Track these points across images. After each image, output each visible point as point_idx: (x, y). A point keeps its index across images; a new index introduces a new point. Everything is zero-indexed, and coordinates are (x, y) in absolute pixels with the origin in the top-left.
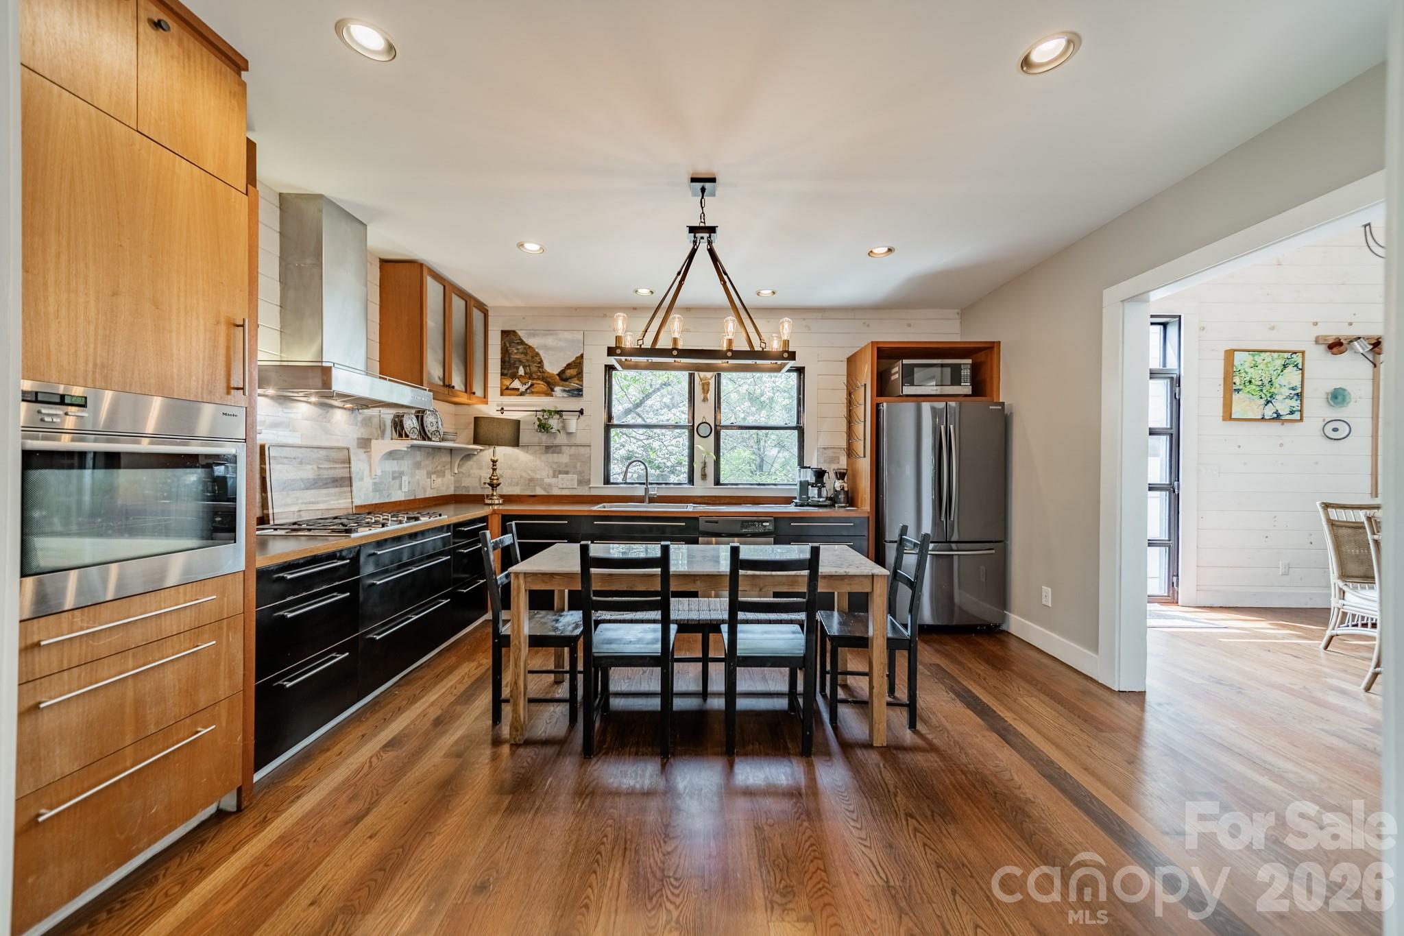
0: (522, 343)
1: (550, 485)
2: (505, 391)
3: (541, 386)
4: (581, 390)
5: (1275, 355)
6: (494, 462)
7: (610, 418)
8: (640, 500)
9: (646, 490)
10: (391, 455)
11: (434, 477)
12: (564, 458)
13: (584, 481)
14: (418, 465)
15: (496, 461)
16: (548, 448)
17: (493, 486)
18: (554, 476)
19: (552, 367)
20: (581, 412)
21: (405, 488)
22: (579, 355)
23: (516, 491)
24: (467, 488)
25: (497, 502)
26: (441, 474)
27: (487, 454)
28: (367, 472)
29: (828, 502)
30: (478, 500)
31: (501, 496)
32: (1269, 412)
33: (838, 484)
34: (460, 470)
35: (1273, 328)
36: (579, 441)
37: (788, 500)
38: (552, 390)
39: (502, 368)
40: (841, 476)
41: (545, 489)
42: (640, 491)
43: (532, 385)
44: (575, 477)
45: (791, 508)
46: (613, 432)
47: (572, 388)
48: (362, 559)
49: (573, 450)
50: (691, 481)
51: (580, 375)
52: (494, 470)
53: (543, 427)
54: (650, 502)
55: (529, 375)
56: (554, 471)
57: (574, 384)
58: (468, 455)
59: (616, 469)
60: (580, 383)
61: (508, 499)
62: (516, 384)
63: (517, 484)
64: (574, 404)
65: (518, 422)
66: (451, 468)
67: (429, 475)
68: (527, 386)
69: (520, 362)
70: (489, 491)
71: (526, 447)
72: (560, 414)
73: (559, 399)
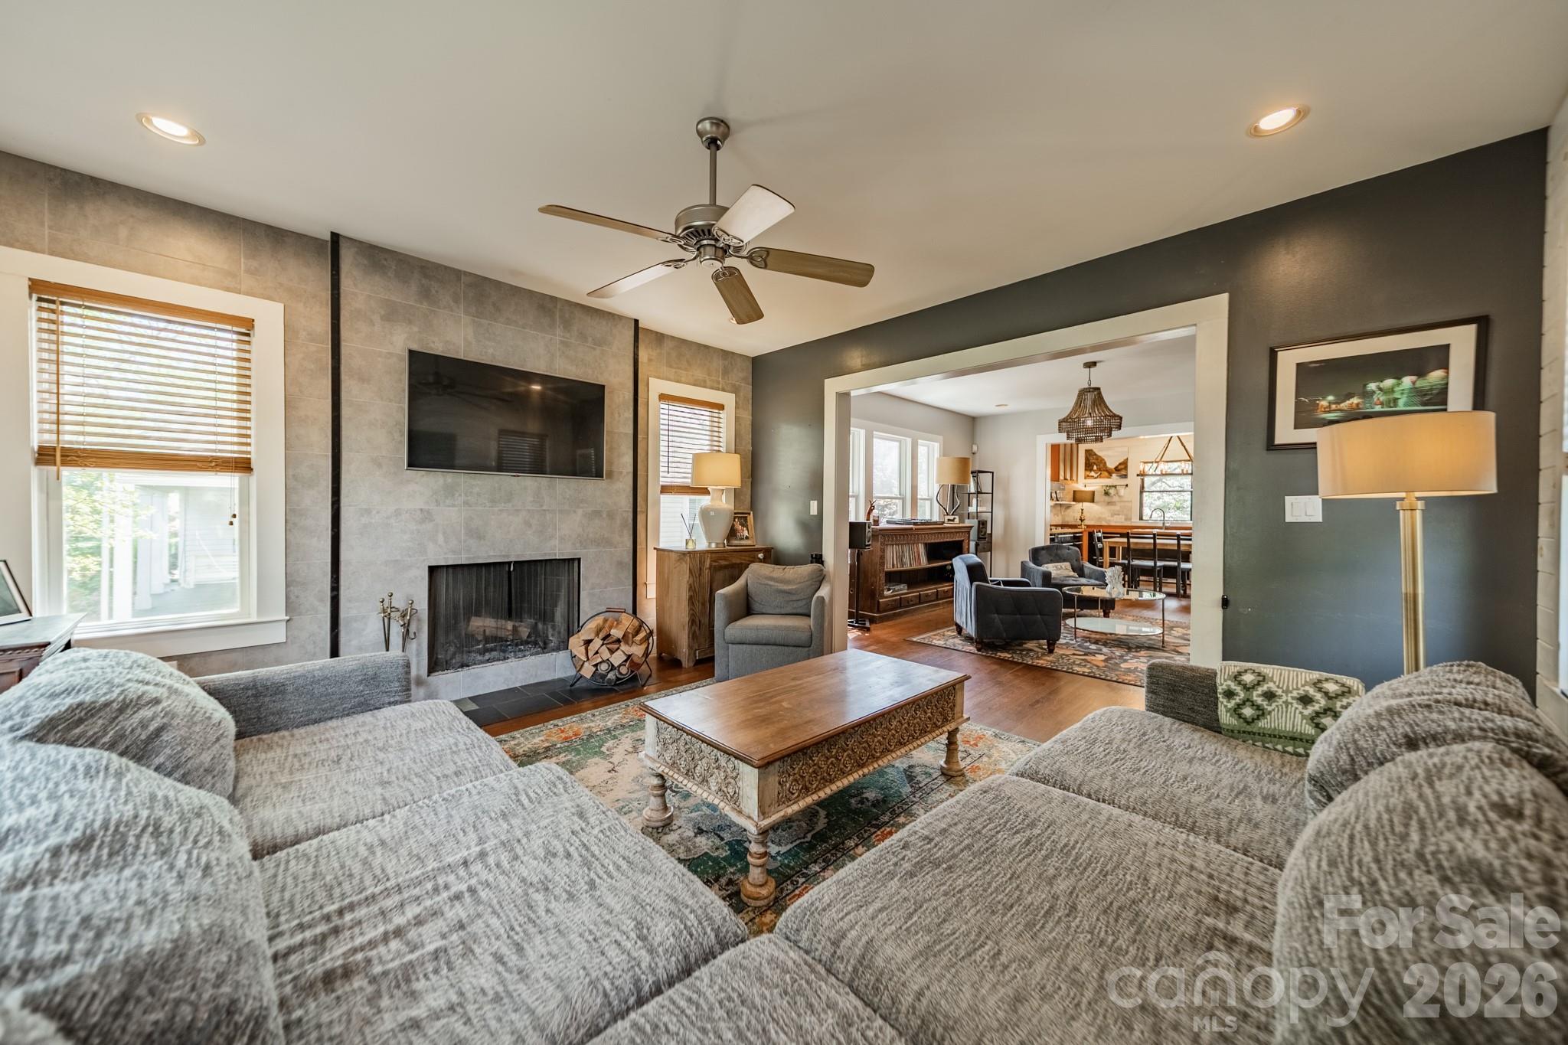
0: (1096, 454)
1: (1109, 520)
2: (1087, 477)
3: (1106, 474)
4: (1127, 475)
6: (1082, 510)
7: (1143, 487)
8: (1160, 528)
9: (1164, 523)
12: (1117, 508)
13: (1128, 519)
16: (1109, 503)
17: (1082, 520)
18: (1113, 516)
19: (1111, 464)
20: (1127, 485)
22: (1126, 458)
23: (1092, 522)
27: (1079, 506)
30: (1075, 526)
34: (1068, 513)
36: (1126, 499)
38: (1111, 475)
39: (1085, 467)
41: (1107, 522)
42: (1160, 524)
43: (1101, 474)
44: (1123, 516)
46: (1145, 494)
47: (1121, 474)
49: (1122, 504)
51: (1126, 468)
52: (1082, 513)
53: (1107, 494)
54: (1166, 529)
55: (1099, 469)
56: (1112, 514)
57: (1123, 473)
58: (1068, 507)
59: (1147, 512)
60: (1127, 471)
61: (1088, 526)
62: (1093, 474)
63: (1093, 520)
64: (1123, 482)
65: (1094, 491)
68: (1098, 475)
69: (1095, 463)
70: (1080, 522)
71: (1097, 503)
72: (1115, 487)
73: (1115, 479)
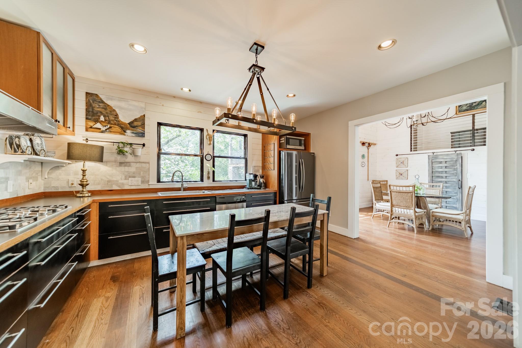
0: (103, 102)
1: (123, 184)
2: (89, 128)
3: (117, 129)
4: (144, 134)
6: (84, 171)
7: (160, 149)
8: (179, 189)
9: (182, 185)
11: (31, 181)
12: (132, 169)
13: (145, 181)
14: (19, 173)
15: (85, 171)
16: (121, 163)
17: (82, 185)
18: (126, 179)
19: (125, 118)
20: (144, 145)
21: (10, 189)
22: (143, 115)
23: (98, 188)
24: (57, 187)
25: (87, 195)
26: (36, 179)
27: (78, 166)
29: (259, 187)
30: (69, 194)
31: (89, 191)
33: (262, 180)
34: (49, 176)
36: (142, 160)
37: (243, 187)
38: (125, 132)
39: (86, 115)
40: (262, 177)
41: (119, 186)
42: (178, 185)
43: (110, 127)
44: (140, 179)
45: (244, 190)
46: (162, 157)
47: (138, 132)
48: (30, 248)
49: (138, 165)
50: (202, 180)
51: (143, 125)
52: (84, 176)
53: (121, 152)
54: (184, 191)
55: (108, 122)
56: (126, 177)
57: (139, 130)
58: (57, 166)
60: (143, 130)
61: (93, 193)
62: (98, 125)
63: (99, 184)
64: (140, 141)
65: (102, 148)
66: (42, 175)
67: (28, 179)
68: (106, 128)
69: (102, 113)
70: (80, 188)
71: (106, 162)
72: (131, 144)
73: (129, 137)
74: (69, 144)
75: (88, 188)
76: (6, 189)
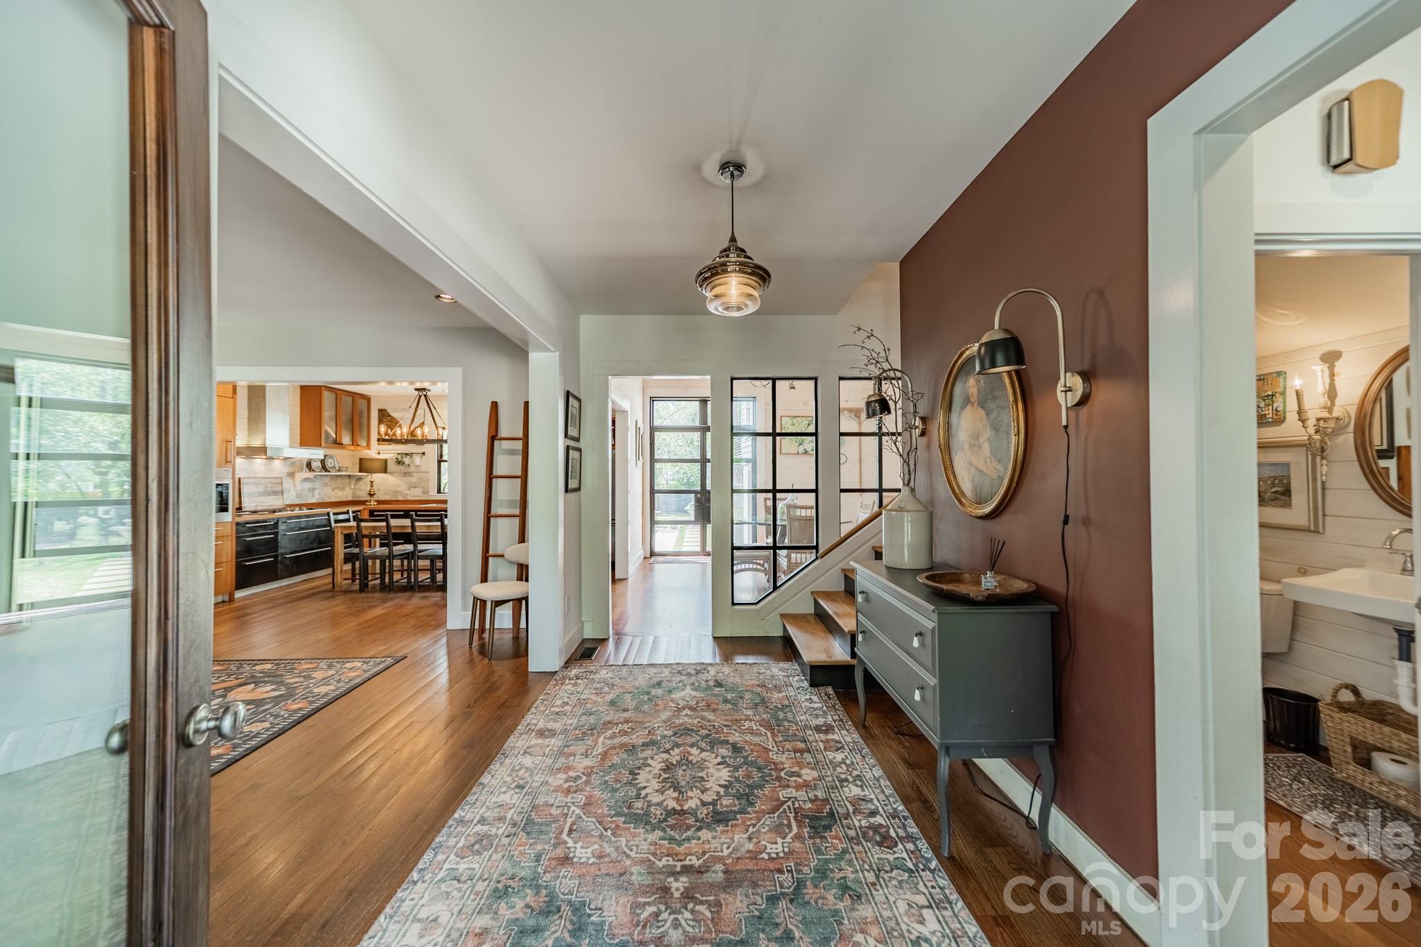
0: (390, 416)
1: (406, 495)
5: (804, 419)
6: (372, 482)
7: (441, 456)
10: (306, 480)
11: (336, 491)
12: (414, 479)
13: (425, 492)
14: (326, 485)
16: (405, 474)
17: (371, 495)
18: (409, 489)
20: (424, 454)
21: (317, 496)
23: (385, 497)
24: (359, 497)
25: (373, 503)
26: (343, 489)
27: (369, 477)
28: (292, 489)
30: (363, 503)
31: (376, 501)
32: (801, 450)
34: (353, 487)
35: (805, 404)
36: (422, 469)
41: (403, 496)
44: (420, 490)
46: (443, 464)
48: (280, 523)
49: (419, 475)
52: (372, 486)
53: (399, 462)
56: (409, 487)
58: (360, 479)
59: (444, 485)
61: (379, 502)
63: (388, 494)
64: (419, 449)
65: (386, 460)
66: (350, 485)
67: (333, 489)
69: (388, 427)
70: (369, 499)
71: (392, 473)
72: (410, 454)
74: (361, 460)
75: (375, 498)
76: (313, 496)
